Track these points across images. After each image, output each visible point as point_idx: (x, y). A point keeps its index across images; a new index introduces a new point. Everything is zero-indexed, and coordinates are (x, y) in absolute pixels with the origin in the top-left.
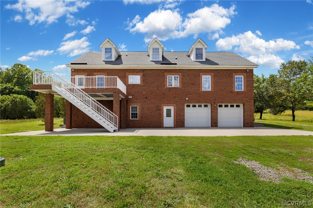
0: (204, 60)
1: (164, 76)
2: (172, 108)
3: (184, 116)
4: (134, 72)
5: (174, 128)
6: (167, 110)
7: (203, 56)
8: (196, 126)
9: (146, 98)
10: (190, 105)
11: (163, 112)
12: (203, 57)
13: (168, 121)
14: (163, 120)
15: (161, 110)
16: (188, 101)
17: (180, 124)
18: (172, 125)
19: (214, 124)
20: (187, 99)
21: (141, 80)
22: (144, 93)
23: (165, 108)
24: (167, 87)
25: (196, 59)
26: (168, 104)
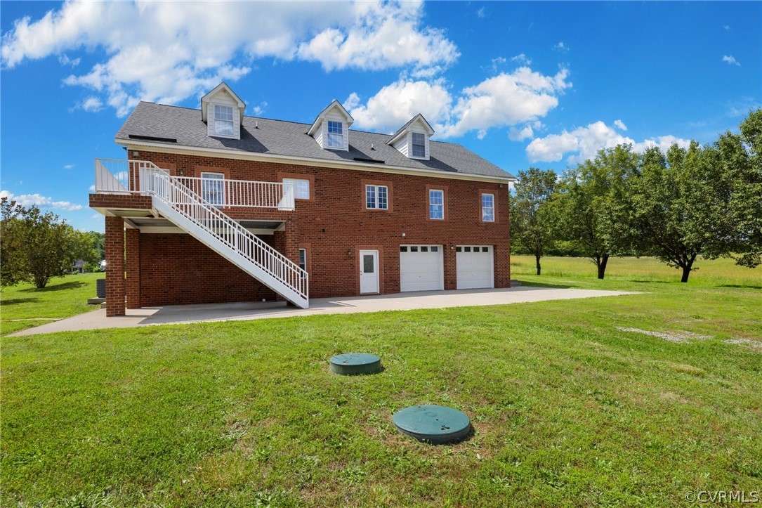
0: (427, 158)
1: (359, 185)
2: (375, 254)
3: (398, 269)
4: (296, 171)
5: (380, 294)
6: (366, 257)
7: (426, 150)
8: (419, 290)
9: (324, 231)
10: (406, 247)
11: (359, 263)
12: (426, 153)
13: (370, 281)
14: (359, 278)
15: (355, 258)
16: (407, 240)
17: (391, 286)
18: (376, 289)
19: (450, 284)
20: (404, 235)
21: (311, 192)
22: (319, 219)
23: (363, 253)
24: (365, 208)
25: (414, 154)
26: (368, 245)
